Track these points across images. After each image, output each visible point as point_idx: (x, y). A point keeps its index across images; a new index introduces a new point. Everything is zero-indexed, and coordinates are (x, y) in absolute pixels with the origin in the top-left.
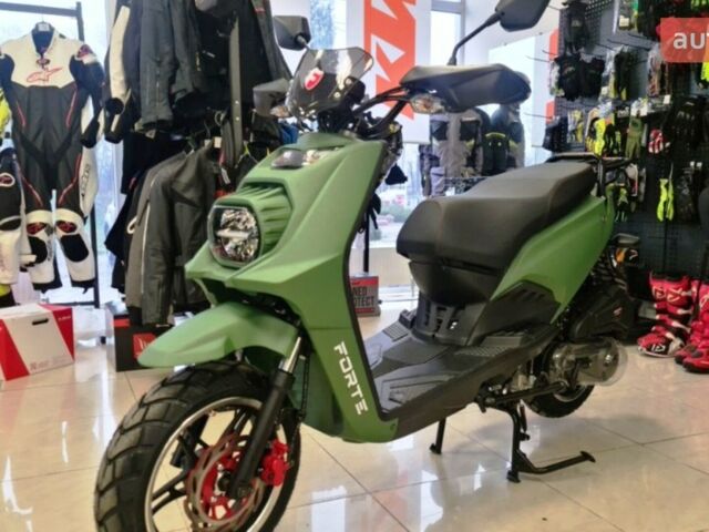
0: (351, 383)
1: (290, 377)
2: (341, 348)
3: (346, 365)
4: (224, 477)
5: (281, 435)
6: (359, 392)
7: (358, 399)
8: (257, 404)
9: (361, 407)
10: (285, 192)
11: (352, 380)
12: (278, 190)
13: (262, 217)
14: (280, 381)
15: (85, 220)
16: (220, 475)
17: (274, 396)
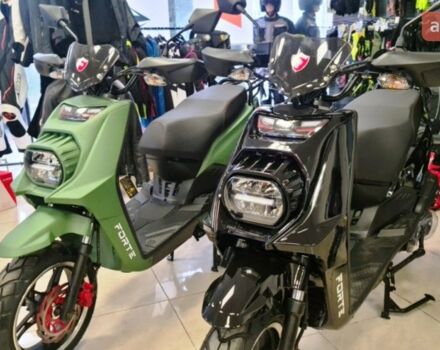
0: (126, 244)
1: (89, 247)
2: (119, 226)
3: (122, 235)
4: (57, 308)
5: (87, 280)
6: (131, 247)
7: (130, 251)
8: (72, 264)
9: (132, 255)
10: (73, 139)
11: (126, 242)
12: (68, 138)
13: (63, 159)
14: (83, 250)
15: (21, 110)
16: (54, 309)
17: (81, 259)
